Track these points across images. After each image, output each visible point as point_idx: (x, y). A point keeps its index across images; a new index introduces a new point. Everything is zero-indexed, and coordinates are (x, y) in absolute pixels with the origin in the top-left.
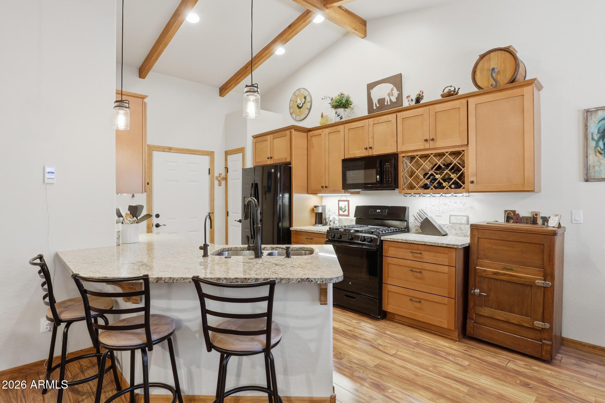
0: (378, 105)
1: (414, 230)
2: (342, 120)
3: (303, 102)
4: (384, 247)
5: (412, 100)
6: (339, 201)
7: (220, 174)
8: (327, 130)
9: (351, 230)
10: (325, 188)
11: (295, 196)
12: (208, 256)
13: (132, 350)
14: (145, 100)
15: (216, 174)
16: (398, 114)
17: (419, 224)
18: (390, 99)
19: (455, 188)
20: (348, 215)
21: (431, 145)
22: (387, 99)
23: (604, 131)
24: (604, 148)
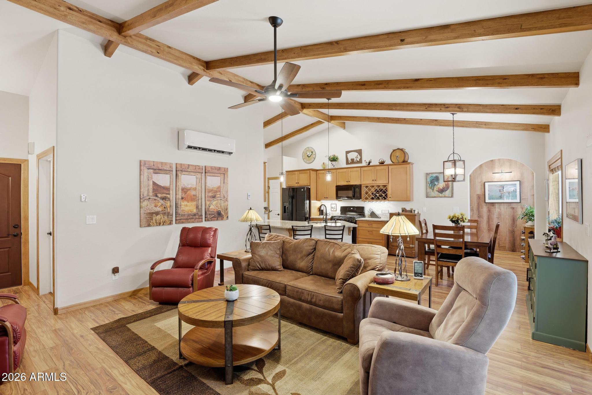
0: (351, 161)
1: (367, 216)
2: (335, 167)
3: (311, 154)
4: (357, 223)
5: (367, 162)
6: (331, 204)
10: (326, 198)
11: (312, 202)
16: (361, 168)
17: (370, 214)
18: (357, 159)
19: (384, 199)
20: (337, 211)
21: (375, 182)
22: (355, 159)
23: (432, 181)
24: (432, 187)
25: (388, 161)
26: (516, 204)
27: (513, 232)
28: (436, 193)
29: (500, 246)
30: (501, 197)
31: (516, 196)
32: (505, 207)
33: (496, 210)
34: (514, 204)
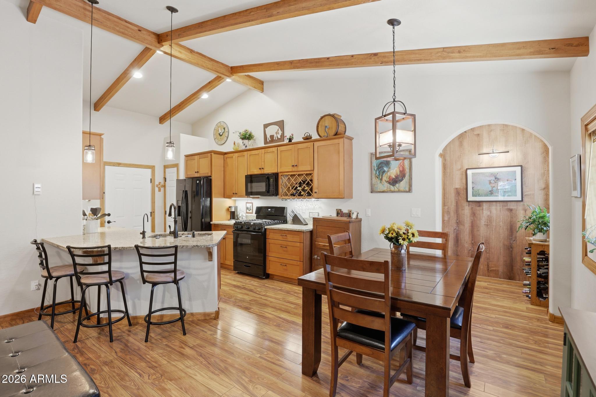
0: (270, 139)
1: (290, 222)
2: (247, 148)
3: (223, 131)
4: (267, 232)
5: (288, 139)
6: (247, 203)
7: (160, 183)
8: (237, 154)
9: (251, 223)
10: (235, 194)
11: (214, 200)
12: (145, 238)
13: (99, 285)
14: (101, 136)
15: (157, 183)
16: (278, 148)
17: (292, 218)
18: (277, 136)
19: (308, 196)
20: (252, 213)
21: (295, 169)
22: (275, 136)
23: (379, 165)
24: (379, 175)
25: (315, 136)
26: (516, 203)
27: (510, 248)
28: (385, 186)
29: (490, 270)
30: (491, 193)
31: (516, 191)
32: (498, 208)
33: (485, 213)
34: (511, 203)
